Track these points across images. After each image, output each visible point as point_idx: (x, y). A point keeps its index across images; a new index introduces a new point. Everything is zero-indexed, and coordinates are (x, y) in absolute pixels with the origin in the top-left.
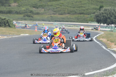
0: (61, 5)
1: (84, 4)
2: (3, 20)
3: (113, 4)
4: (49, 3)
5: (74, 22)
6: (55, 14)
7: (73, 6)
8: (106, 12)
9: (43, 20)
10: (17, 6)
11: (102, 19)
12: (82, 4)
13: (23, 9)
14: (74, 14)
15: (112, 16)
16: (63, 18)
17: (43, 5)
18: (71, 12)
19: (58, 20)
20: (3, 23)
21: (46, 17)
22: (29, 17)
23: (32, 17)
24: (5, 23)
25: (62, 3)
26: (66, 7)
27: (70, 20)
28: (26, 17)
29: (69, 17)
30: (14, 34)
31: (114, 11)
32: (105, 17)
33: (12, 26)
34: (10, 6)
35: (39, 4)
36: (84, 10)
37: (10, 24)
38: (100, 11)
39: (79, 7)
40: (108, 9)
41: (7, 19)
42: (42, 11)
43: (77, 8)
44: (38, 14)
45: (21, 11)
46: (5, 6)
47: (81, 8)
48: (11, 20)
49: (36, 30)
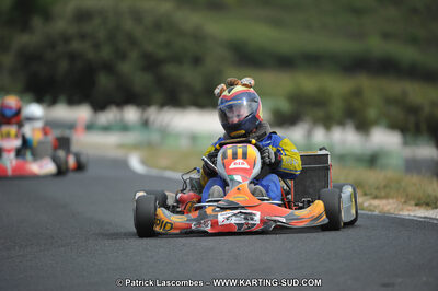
8: (87, 29)
38: (49, 26)
40: (103, 12)
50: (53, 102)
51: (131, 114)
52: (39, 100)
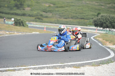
0: (66, 11)
1: (84, 11)
2: (18, 20)
3: (109, 12)
4: (57, 9)
5: (76, 25)
6: (60, 18)
7: (76, 12)
8: (103, 18)
9: (51, 23)
10: (30, 10)
11: (99, 23)
12: (83, 11)
13: (35, 12)
14: (76, 19)
15: (107, 22)
16: (67, 22)
17: (51, 10)
18: (74, 17)
19: (63, 23)
20: (19, 23)
21: (53, 20)
22: (40, 19)
23: (42, 19)
24: (20, 23)
25: (67, 10)
26: (70, 13)
27: (73, 23)
28: (37, 19)
29: (72, 21)
30: (27, 32)
31: (110, 17)
32: (101, 22)
33: (25, 26)
34: (24, 10)
35: (48, 9)
36: (84, 16)
37: (24, 24)
38: (98, 18)
39: (81, 13)
40: (105, 16)
41: (22, 20)
42: (50, 15)
43: (79, 14)
44: (47, 17)
45: (33, 14)
46: (20, 10)
47: (82, 14)
48: (25, 21)
49: (45, 29)
50: (98, 27)
51: (108, 29)
52: (96, 27)
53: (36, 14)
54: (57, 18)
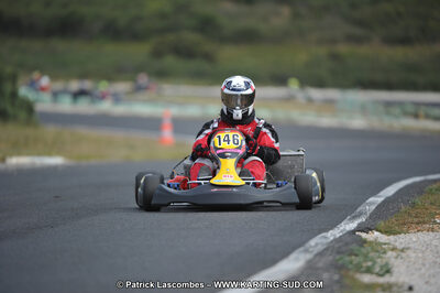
6: (358, 40)
19: (378, 77)
21: (302, 58)
22: (190, 55)
42: (275, 21)
45: (138, 19)
53: (163, 16)
54: (333, 41)
